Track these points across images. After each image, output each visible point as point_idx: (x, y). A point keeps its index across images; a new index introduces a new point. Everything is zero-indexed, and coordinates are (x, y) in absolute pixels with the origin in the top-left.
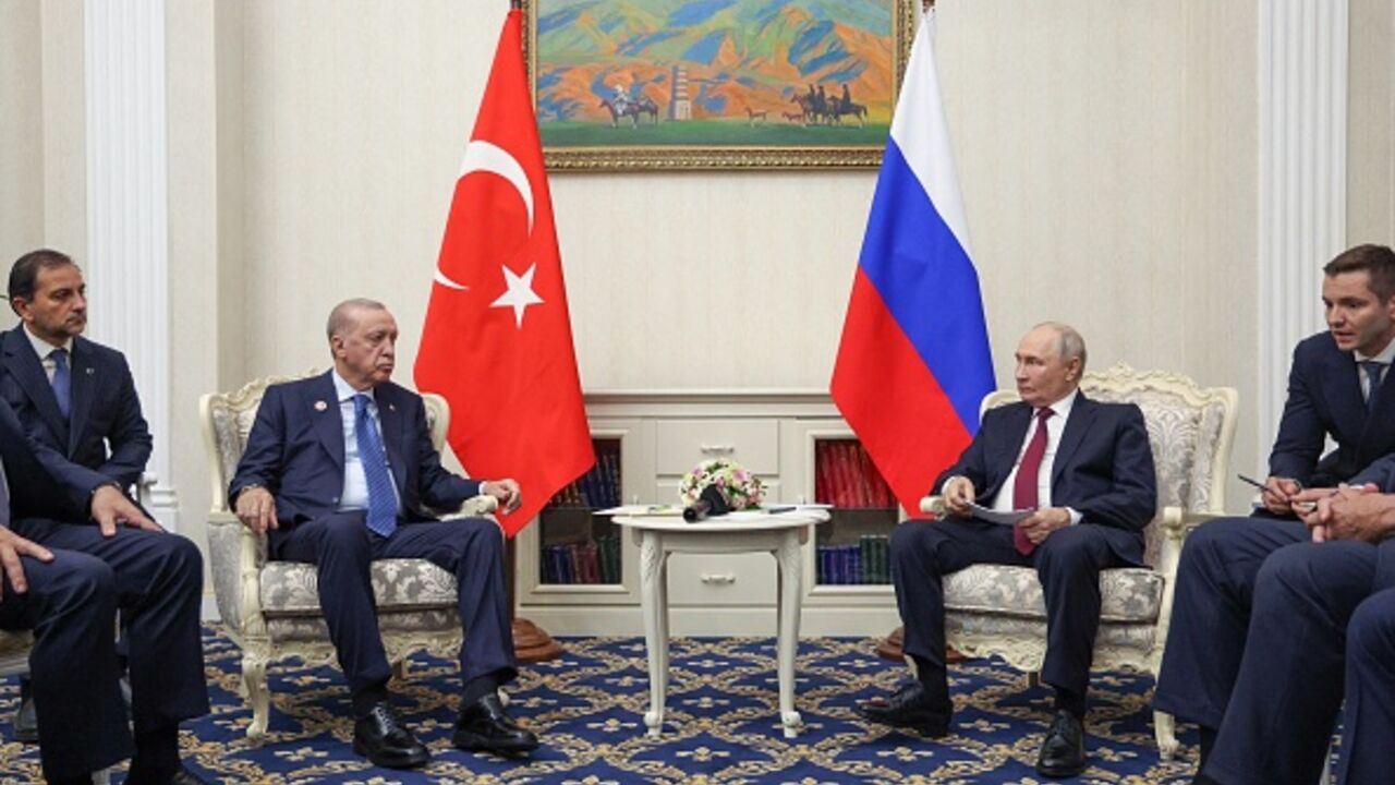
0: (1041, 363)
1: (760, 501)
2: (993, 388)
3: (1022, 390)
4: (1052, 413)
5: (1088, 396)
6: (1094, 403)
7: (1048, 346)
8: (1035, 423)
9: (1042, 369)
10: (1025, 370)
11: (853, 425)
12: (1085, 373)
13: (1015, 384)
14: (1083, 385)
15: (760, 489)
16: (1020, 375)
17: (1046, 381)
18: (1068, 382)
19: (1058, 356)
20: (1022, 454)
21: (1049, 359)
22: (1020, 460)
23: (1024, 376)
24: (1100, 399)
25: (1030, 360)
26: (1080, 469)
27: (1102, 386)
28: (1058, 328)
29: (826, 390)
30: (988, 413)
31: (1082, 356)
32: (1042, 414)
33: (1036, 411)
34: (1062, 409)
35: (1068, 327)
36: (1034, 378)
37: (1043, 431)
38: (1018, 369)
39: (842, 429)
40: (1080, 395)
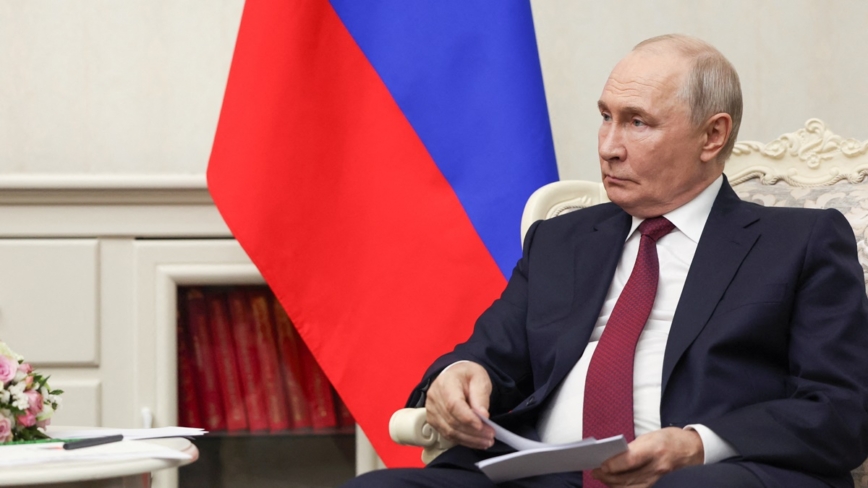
0: (652, 124)
1: (44, 424)
2: (552, 176)
3: (611, 182)
4: (670, 228)
5: (743, 193)
6: (755, 209)
7: (667, 89)
8: (633, 249)
9: (654, 137)
10: (618, 139)
11: (254, 255)
12: (738, 145)
13: (596, 167)
14: (734, 170)
15: (46, 395)
16: (608, 148)
17: (660, 161)
18: (703, 163)
19: (687, 109)
20: (606, 317)
21: (668, 114)
22: (600, 329)
23: (618, 152)
24: (768, 202)
25: (630, 116)
26: (721, 350)
27: (772, 171)
28: (689, 52)
29: (200, 178)
30: (537, 226)
31: (735, 107)
32: (649, 229)
33: (636, 223)
34: (690, 221)
35: (709, 49)
36: (635, 153)
37: (649, 264)
38: (603, 136)
39: (230, 263)
40: (726, 193)
